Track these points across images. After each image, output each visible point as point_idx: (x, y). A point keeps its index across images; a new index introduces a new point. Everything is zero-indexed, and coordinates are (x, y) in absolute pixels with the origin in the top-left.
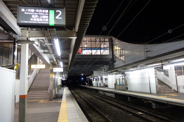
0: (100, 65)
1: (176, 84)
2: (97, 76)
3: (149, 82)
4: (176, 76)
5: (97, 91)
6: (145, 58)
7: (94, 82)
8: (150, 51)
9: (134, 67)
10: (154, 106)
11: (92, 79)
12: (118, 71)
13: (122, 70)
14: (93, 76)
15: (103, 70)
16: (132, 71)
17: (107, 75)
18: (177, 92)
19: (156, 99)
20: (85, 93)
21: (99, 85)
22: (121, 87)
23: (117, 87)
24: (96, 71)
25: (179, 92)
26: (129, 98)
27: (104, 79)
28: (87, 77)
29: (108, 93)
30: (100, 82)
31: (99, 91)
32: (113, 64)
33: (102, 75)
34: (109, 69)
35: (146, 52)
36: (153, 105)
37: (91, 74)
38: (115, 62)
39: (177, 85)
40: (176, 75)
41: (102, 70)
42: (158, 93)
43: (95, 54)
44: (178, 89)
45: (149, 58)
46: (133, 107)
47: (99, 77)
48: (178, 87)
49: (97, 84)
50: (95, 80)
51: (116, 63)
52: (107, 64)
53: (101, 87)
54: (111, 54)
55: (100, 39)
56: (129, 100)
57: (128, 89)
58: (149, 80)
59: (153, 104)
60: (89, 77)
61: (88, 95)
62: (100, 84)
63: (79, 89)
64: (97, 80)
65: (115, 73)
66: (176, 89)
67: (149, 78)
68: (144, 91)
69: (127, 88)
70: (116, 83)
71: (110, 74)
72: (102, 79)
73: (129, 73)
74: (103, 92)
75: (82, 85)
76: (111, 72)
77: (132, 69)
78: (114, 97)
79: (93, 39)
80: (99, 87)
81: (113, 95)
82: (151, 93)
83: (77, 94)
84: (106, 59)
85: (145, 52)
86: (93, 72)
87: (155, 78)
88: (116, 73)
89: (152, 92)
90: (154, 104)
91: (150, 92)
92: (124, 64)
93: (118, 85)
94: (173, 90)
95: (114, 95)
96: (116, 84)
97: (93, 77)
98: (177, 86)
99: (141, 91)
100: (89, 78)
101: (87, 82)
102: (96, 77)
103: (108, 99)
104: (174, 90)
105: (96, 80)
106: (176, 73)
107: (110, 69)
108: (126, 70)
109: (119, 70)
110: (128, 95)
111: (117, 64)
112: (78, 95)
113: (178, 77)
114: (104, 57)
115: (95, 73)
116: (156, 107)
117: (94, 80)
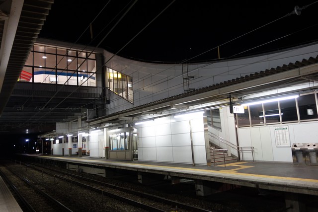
0: (75, 109)
1: (236, 144)
2: (64, 133)
3: (192, 142)
4: (236, 128)
5: (63, 164)
6: (184, 91)
7: (56, 147)
8: (193, 77)
9: (155, 111)
10: (201, 190)
11: (52, 139)
12: (120, 119)
13: (127, 118)
14: (55, 133)
15: (80, 119)
16: (153, 119)
17: (88, 131)
18: (238, 159)
19: (225, 179)
20: (34, 171)
21: (67, 152)
22: (121, 155)
23: (112, 155)
24: (63, 122)
25: (241, 159)
26: (140, 177)
27: (80, 139)
28: (38, 137)
29: (89, 168)
30: (69, 145)
31: (67, 165)
32: (103, 106)
33: (76, 130)
34: (95, 117)
35: (186, 79)
36: (199, 190)
37: (51, 128)
38: (108, 102)
39: (238, 145)
40: (237, 126)
41: (77, 121)
42: (211, 163)
43: (66, 84)
44: (241, 154)
45: (191, 93)
46: (164, 198)
47: (69, 136)
48: (240, 149)
49: (63, 149)
50: (57, 141)
51: (112, 104)
52: (90, 106)
53: (71, 155)
54: (100, 85)
55: (77, 51)
56: (141, 181)
57: (139, 158)
58: (191, 138)
59: (200, 187)
60: (45, 136)
61: (45, 176)
62: (70, 149)
63: (19, 163)
64: (63, 142)
65: (107, 125)
66: (236, 154)
67: (191, 133)
68: (176, 161)
69: (137, 156)
70: (108, 146)
71: (96, 129)
72: (75, 139)
73: (141, 125)
74: (77, 166)
75: (25, 153)
76: (100, 124)
77: (152, 116)
78: (104, 175)
79: (62, 49)
80: (67, 156)
81: (102, 173)
82: (194, 165)
83: (14, 174)
84: (90, 95)
85: (184, 79)
86: (55, 125)
87: (203, 132)
88: (111, 124)
89: (197, 161)
90: (202, 186)
91: (192, 162)
92: (131, 106)
93: (113, 151)
94: (230, 155)
95: (104, 171)
96: (108, 149)
97: (55, 135)
98: (238, 148)
99: (170, 160)
100: (44, 139)
101: (38, 146)
102: (62, 135)
103: (96, 183)
104: (232, 156)
105: (61, 142)
106: (236, 123)
107: (98, 117)
108: (135, 119)
109: (122, 118)
110: (147, 171)
111: (113, 107)
112: (17, 177)
113: (240, 130)
114: (86, 92)
115: (60, 127)
116: (204, 193)
117: (54, 142)
